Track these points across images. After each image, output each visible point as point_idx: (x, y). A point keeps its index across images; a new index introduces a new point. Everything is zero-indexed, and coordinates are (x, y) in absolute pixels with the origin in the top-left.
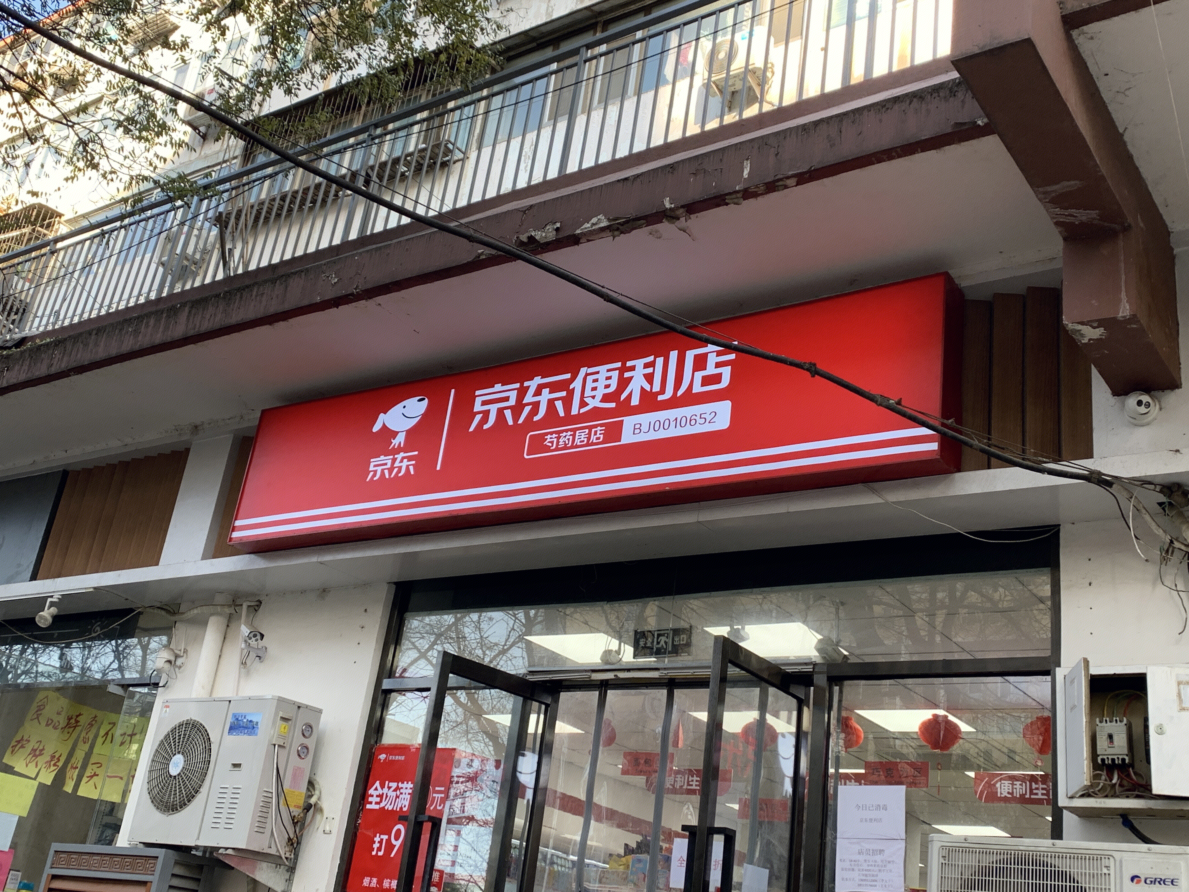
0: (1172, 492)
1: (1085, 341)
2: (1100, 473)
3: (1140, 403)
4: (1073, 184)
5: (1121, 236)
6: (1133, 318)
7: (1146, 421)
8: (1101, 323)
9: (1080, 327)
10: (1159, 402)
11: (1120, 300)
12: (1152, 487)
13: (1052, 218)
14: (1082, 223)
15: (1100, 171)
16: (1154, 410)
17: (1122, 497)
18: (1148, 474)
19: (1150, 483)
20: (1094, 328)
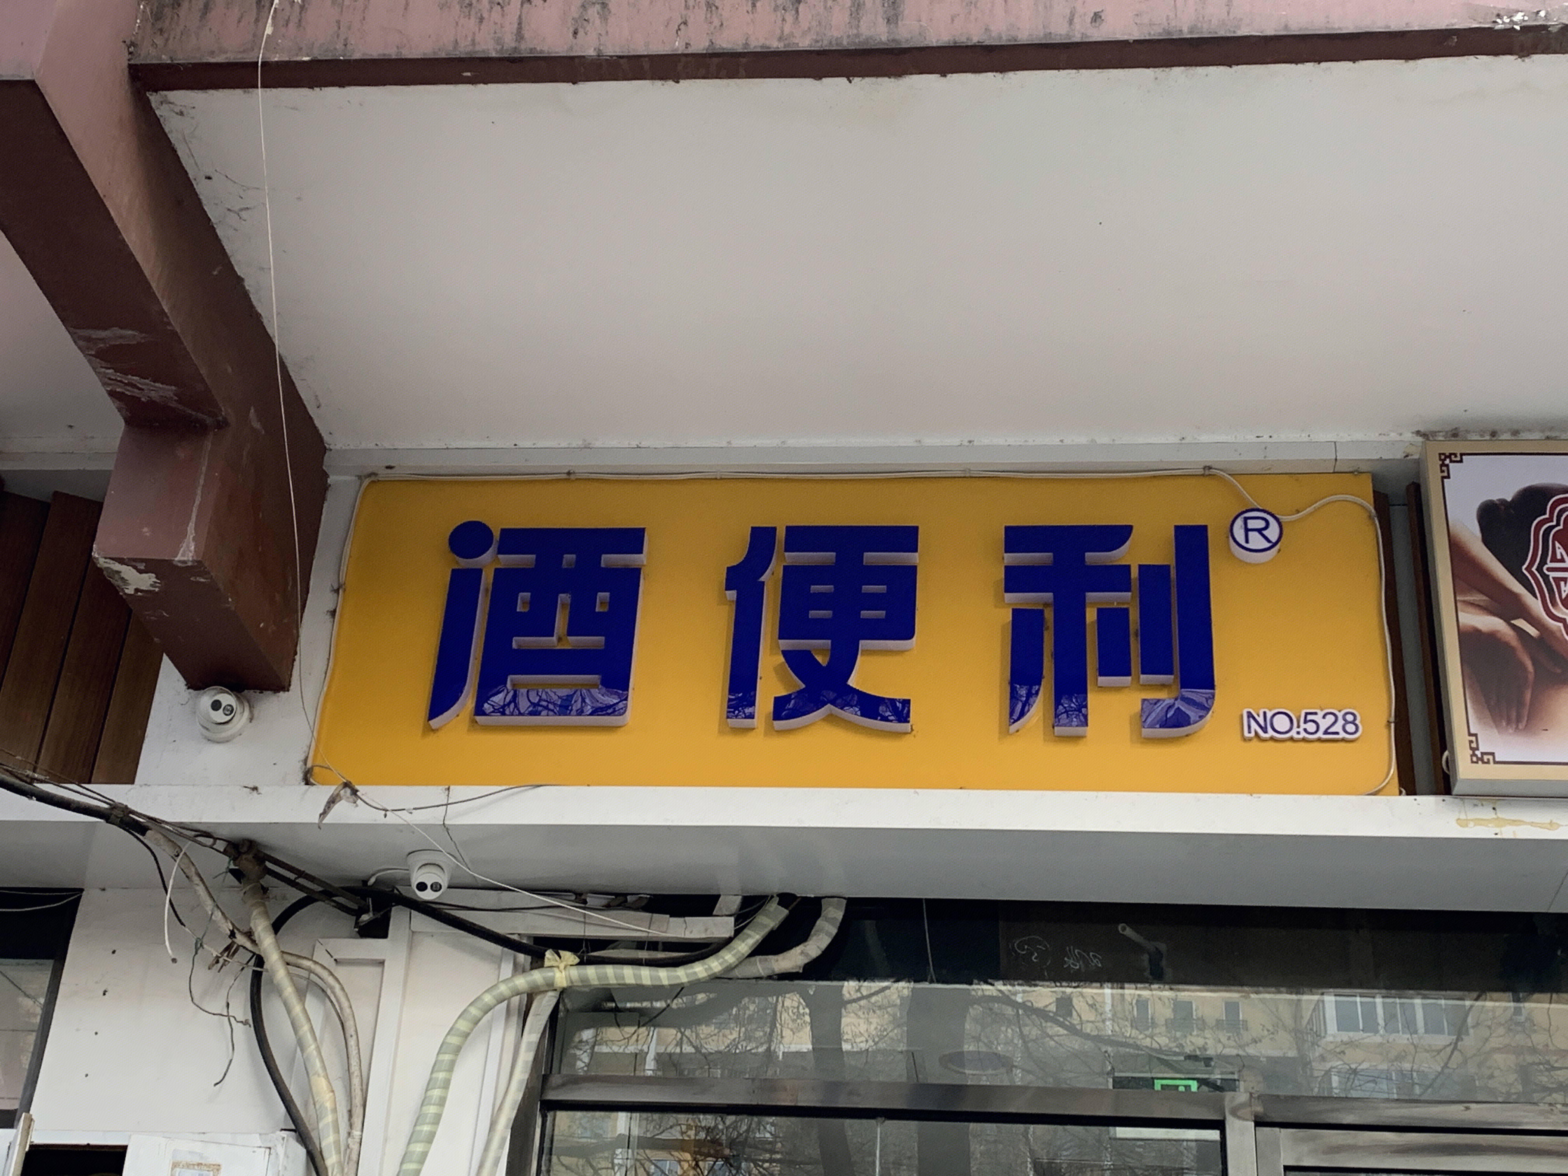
0: (240, 854)
1: (130, 591)
2: (126, 810)
3: (216, 705)
4: (129, 335)
5: (211, 436)
6: (197, 568)
7: (224, 735)
8: (150, 566)
9: (117, 566)
10: (251, 707)
11: (184, 534)
12: (209, 841)
13: (104, 384)
14: (152, 403)
15: (169, 324)
16: (241, 719)
17: (164, 853)
18: (203, 820)
19: (207, 835)
20: (141, 572)
